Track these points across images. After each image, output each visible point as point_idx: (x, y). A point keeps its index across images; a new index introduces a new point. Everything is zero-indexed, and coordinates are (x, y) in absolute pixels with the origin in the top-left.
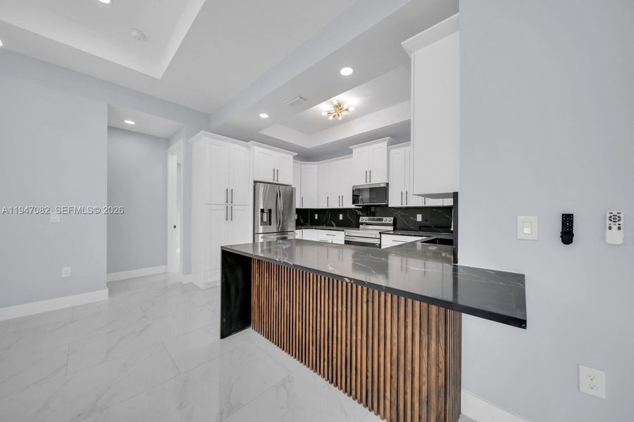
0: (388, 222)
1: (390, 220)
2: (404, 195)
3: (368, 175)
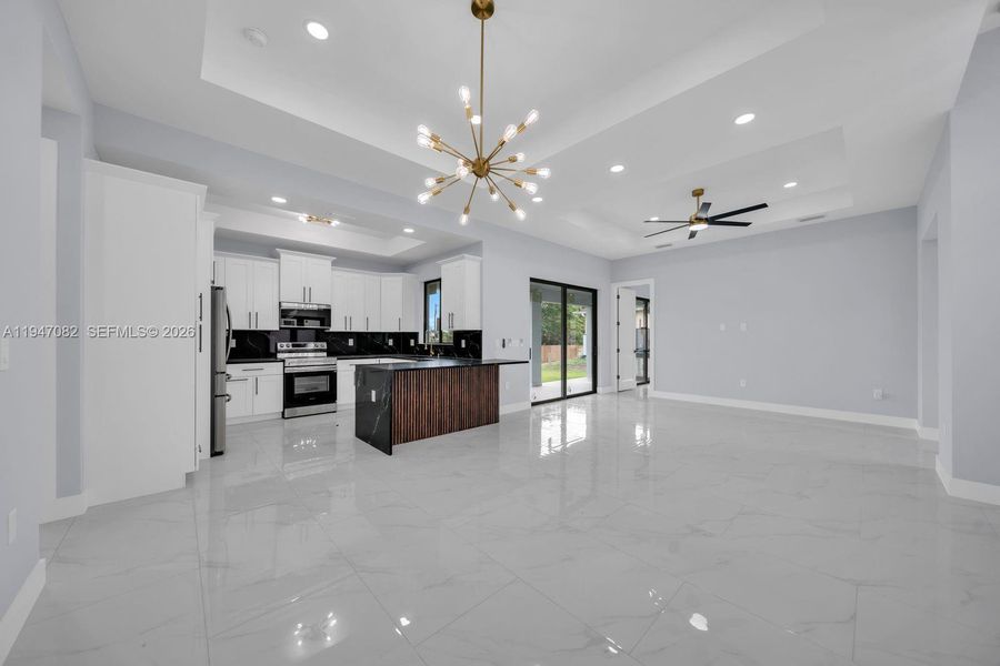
0: (319, 348)
1: (323, 345)
2: (348, 319)
3: (307, 292)
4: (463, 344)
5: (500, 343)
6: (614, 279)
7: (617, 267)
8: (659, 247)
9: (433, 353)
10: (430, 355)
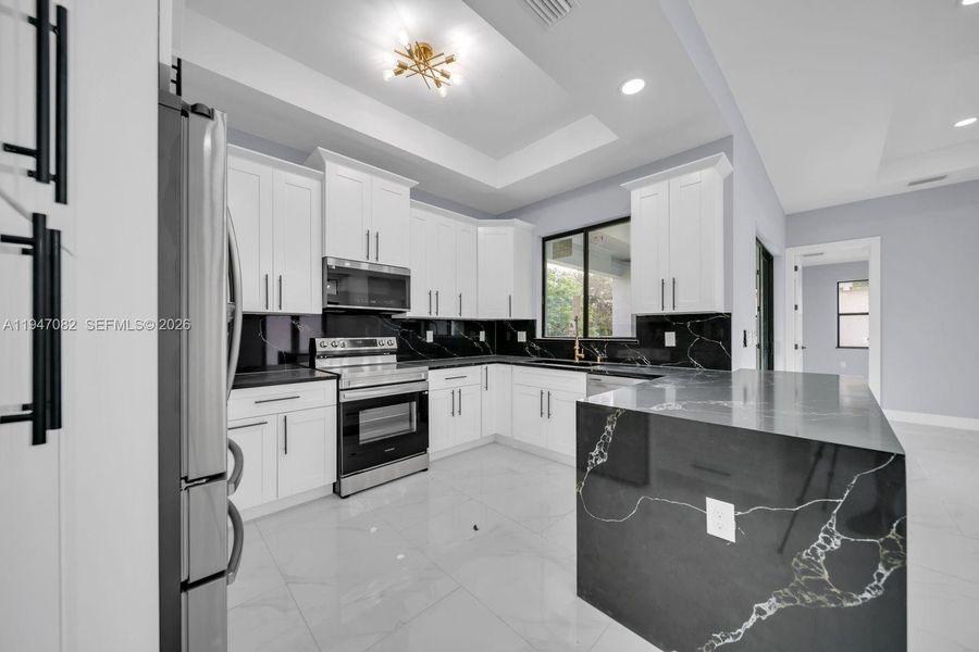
0: (386, 347)
1: (391, 342)
2: (433, 297)
3: (371, 240)
4: (670, 339)
8: (912, 184)
9: (582, 356)
10: (574, 359)
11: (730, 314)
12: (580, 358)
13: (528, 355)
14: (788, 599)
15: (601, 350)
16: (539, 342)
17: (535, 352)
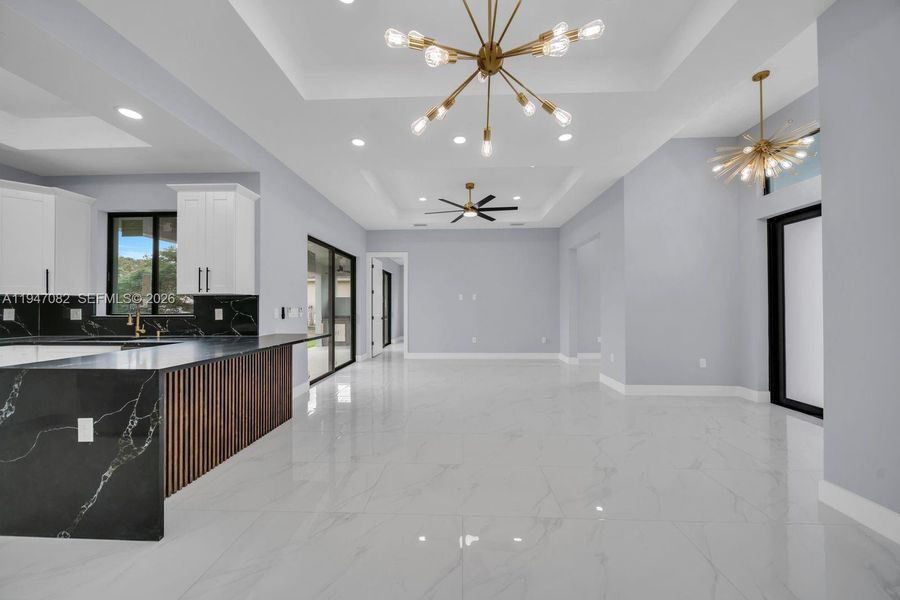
4: (219, 314)
5: (278, 313)
6: (369, 249)
7: (374, 237)
8: (416, 225)
9: (143, 331)
10: (135, 335)
11: (257, 297)
12: (141, 334)
13: (83, 333)
14: (116, 464)
15: (163, 325)
16: (100, 320)
17: (94, 331)
